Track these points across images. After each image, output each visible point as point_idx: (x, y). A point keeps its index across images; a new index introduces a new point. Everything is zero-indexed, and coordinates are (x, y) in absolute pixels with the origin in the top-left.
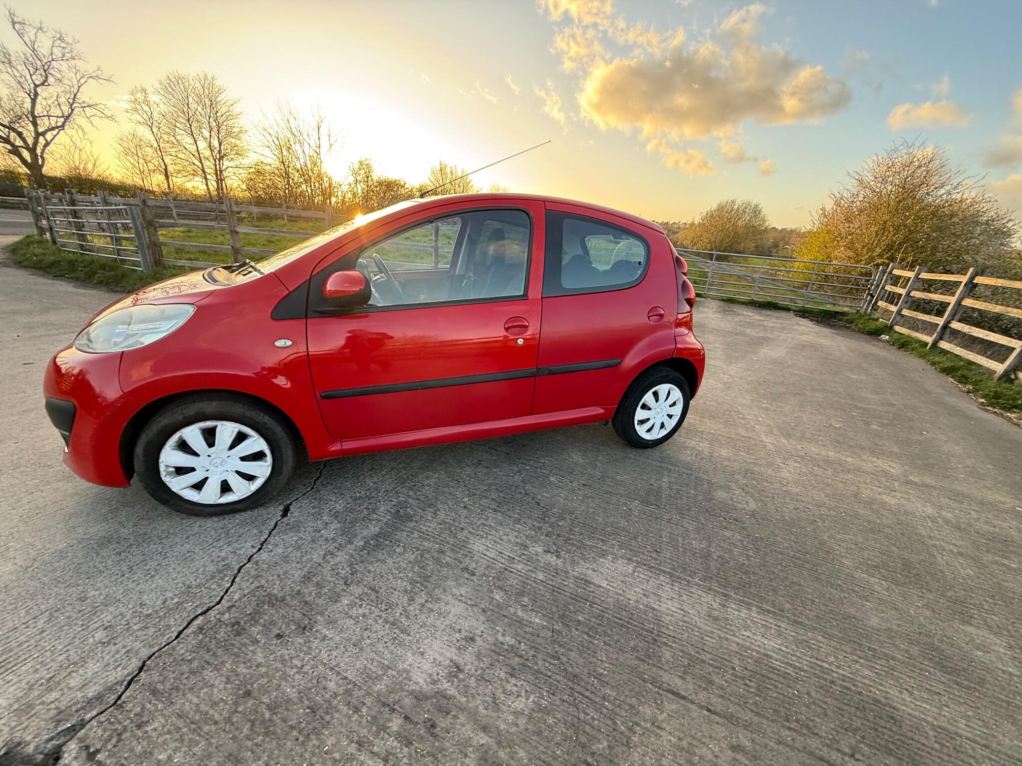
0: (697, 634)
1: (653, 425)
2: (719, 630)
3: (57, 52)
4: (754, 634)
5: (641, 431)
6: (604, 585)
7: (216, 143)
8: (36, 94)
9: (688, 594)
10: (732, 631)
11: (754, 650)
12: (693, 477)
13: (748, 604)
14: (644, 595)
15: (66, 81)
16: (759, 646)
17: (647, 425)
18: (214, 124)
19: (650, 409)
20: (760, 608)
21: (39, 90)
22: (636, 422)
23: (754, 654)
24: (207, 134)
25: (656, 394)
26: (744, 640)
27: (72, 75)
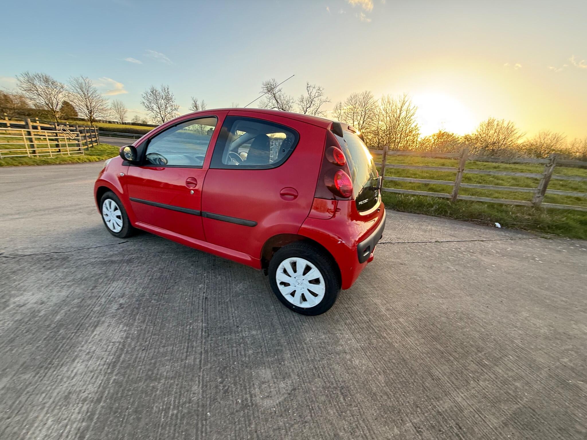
0: (49, 388)
1: (295, 291)
2: (53, 402)
3: (317, 95)
4: (49, 429)
5: (284, 291)
6: (95, 333)
7: (361, 122)
8: (306, 111)
9: (96, 375)
10: (53, 411)
11: (28, 430)
12: (279, 348)
13: (90, 418)
14: (89, 353)
15: (316, 105)
16: (33, 433)
17: (290, 289)
18: (363, 113)
19: (290, 276)
20: (87, 428)
21: (308, 109)
22: (278, 282)
23: (24, 431)
24: (359, 118)
25: (294, 265)
26: (42, 421)
27: (319, 102)
